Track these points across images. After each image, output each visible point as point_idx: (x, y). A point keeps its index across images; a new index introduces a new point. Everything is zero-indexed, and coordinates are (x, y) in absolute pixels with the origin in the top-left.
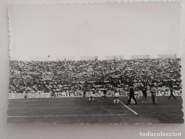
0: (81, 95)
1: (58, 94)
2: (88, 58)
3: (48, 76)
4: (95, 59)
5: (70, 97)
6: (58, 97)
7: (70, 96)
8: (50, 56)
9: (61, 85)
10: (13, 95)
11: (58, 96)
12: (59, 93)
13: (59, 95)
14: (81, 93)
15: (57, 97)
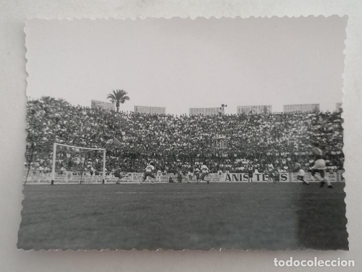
0: (286, 178)
1: (241, 176)
2: (300, 107)
3: (223, 143)
4: (314, 108)
5: (264, 182)
6: (241, 182)
7: (264, 180)
8: (226, 106)
9: (246, 159)
10: (160, 177)
11: (241, 180)
12: (243, 174)
13: (243, 178)
14: (285, 176)
15: (239, 181)
